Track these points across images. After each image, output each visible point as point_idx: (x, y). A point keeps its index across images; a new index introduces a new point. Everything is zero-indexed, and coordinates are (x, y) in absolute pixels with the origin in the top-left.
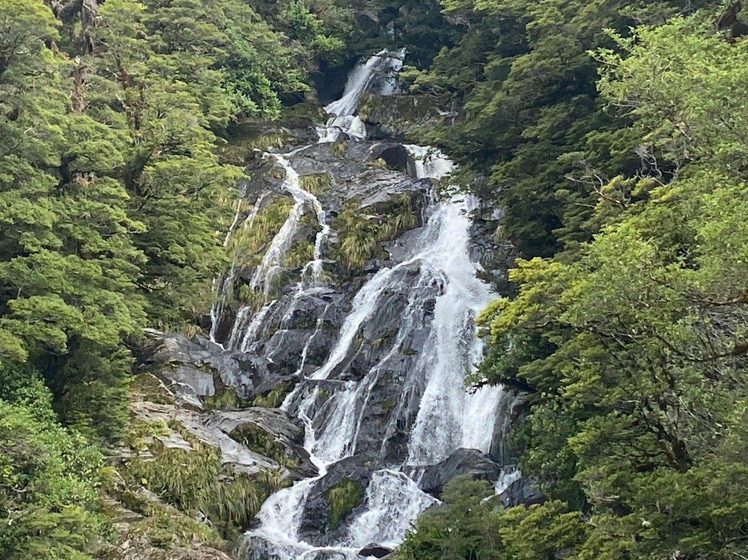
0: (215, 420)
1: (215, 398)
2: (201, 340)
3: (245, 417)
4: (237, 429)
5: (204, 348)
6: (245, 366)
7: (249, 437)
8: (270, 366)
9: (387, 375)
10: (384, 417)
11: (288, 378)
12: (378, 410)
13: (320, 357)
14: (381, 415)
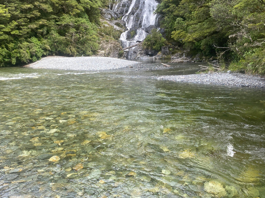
0: (112, 22)
1: (111, 19)
2: (108, 10)
3: (116, 21)
4: (116, 23)
5: (109, 11)
6: (115, 13)
7: (117, 24)
8: (119, 13)
9: (138, 14)
10: (138, 21)
11: (122, 15)
12: (137, 19)
13: (127, 11)
14: (137, 20)
